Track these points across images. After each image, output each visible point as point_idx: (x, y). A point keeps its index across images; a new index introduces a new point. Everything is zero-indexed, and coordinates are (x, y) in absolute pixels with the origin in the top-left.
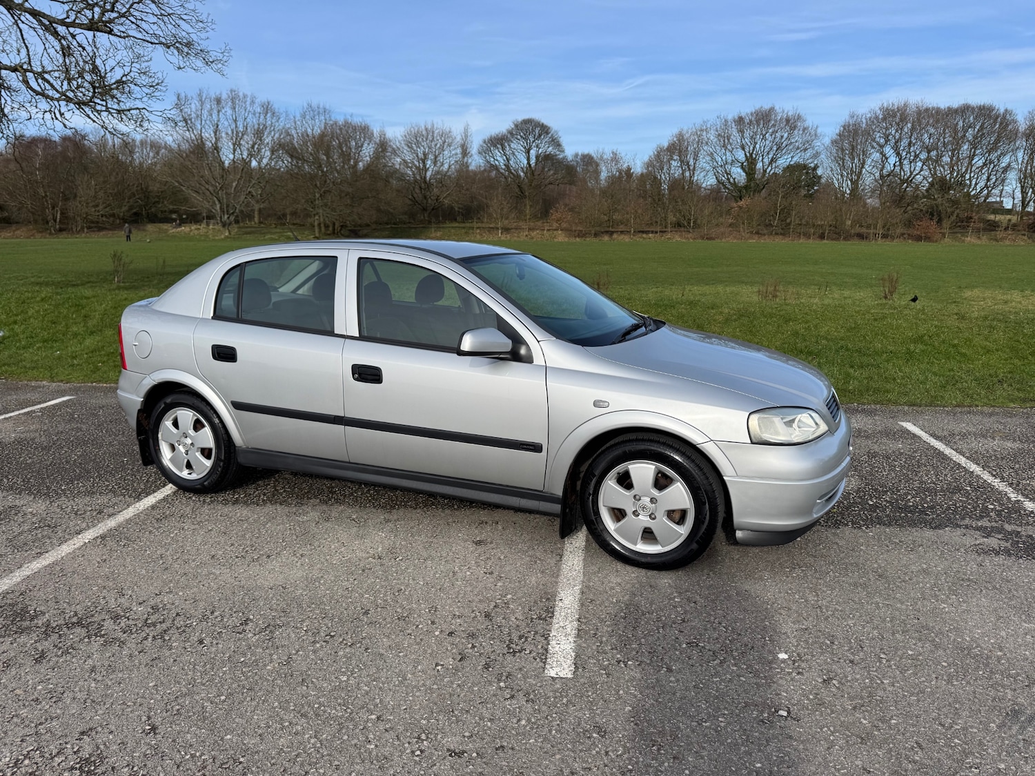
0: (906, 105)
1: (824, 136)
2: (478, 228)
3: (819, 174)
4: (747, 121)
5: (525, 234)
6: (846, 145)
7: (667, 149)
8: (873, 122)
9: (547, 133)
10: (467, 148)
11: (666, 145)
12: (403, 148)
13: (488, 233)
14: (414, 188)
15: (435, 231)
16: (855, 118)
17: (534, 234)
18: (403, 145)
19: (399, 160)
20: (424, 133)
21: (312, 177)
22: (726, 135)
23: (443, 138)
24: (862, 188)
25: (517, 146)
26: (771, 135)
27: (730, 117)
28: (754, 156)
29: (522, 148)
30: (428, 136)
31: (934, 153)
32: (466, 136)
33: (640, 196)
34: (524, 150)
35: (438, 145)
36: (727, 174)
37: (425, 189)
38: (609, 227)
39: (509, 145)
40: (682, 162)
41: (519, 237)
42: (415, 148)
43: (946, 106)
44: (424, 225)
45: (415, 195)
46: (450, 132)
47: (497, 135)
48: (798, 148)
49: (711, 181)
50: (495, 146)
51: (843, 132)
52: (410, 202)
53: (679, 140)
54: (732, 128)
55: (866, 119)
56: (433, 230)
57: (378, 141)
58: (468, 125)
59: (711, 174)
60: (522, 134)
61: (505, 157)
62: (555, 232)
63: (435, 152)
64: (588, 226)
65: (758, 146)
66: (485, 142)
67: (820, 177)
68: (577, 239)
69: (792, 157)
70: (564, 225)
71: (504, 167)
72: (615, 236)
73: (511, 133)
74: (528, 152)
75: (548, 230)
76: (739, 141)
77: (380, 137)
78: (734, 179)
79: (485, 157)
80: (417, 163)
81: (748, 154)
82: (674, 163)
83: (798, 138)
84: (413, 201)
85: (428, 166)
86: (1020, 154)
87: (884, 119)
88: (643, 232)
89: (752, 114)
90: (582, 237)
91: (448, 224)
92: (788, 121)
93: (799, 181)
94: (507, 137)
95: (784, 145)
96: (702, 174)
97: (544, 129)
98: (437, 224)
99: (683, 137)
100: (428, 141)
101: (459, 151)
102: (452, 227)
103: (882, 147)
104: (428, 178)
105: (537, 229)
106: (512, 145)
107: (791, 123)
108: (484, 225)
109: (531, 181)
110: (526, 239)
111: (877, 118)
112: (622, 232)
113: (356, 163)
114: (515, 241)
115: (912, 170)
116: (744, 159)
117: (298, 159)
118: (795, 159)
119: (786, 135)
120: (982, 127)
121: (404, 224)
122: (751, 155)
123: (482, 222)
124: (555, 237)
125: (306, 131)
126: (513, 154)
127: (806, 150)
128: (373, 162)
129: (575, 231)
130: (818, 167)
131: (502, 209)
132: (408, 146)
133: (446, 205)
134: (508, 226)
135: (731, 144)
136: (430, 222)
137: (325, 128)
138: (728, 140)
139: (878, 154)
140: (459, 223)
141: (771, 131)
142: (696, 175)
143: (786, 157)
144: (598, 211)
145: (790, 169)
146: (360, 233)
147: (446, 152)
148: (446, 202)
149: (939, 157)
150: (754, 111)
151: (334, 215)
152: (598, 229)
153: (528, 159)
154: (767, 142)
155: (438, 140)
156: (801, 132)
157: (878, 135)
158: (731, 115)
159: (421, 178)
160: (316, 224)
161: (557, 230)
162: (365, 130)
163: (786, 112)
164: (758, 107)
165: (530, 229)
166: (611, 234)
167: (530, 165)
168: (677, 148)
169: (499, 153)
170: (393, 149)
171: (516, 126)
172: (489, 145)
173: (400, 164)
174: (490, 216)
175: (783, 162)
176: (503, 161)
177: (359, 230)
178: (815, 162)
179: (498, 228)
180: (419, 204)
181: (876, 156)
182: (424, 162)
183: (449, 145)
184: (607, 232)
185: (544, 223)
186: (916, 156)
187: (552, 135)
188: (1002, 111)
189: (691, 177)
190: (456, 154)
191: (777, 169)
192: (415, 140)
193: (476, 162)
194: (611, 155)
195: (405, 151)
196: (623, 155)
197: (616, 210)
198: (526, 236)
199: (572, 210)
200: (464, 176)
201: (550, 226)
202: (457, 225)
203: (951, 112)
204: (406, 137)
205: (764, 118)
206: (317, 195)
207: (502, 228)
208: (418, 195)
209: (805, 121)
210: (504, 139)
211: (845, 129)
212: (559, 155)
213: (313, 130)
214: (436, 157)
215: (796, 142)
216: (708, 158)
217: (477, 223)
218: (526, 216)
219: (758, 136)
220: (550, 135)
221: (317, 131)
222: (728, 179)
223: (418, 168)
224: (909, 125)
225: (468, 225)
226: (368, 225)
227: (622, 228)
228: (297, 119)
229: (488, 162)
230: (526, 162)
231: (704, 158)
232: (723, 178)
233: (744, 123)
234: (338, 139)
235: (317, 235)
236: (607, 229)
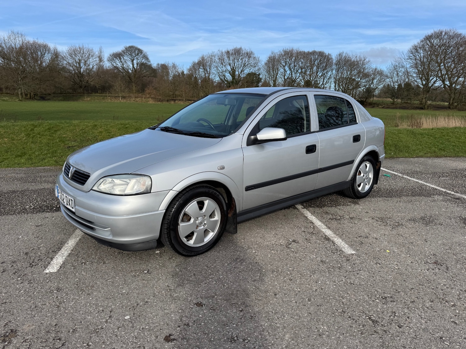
0: (292, 50)
1: (262, 61)
2: (109, 96)
3: (261, 78)
4: (231, 53)
5: (133, 99)
6: (271, 66)
7: (197, 63)
8: (280, 56)
9: (142, 53)
10: (101, 58)
11: (197, 61)
12: (67, 56)
13: (114, 99)
14: (74, 76)
15: (87, 97)
16: (274, 54)
17: (138, 99)
18: (68, 55)
19: (65, 62)
20: (78, 50)
21: (17, 69)
22: (222, 59)
23: (89, 53)
24: (277, 83)
25: (127, 58)
26: (241, 60)
27: (224, 51)
28: (234, 69)
29: (129, 59)
30: (80, 51)
31: (303, 70)
32: (101, 52)
33: (186, 84)
34: (130, 60)
35: (86, 56)
36: (224, 76)
37: (80, 77)
38: (173, 97)
39: (123, 58)
40: (204, 70)
41: (130, 101)
42: (74, 57)
43: (308, 51)
44: (81, 95)
45: (75, 80)
46: (92, 50)
47: (117, 53)
48: (252, 66)
49: (217, 79)
50: (116, 58)
51: (269, 60)
52: (74, 84)
53: (202, 60)
54: (225, 56)
55: (278, 55)
56: (86, 97)
57: (53, 52)
58: (101, 47)
59: (217, 75)
60: (129, 53)
61: (121, 63)
62: (148, 99)
63: (85, 59)
64: (164, 97)
65: (236, 64)
66: (111, 56)
67: (261, 79)
68: (159, 103)
69: (250, 70)
70: (153, 96)
71: (121, 68)
72: (176, 101)
73: (123, 51)
74: (133, 61)
75: (145, 98)
76: (228, 62)
77: (54, 51)
78: (227, 78)
79: (111, 63)
80: (75, 64)
81: (232, 68)
82: (201, 70)
83: (252, 61)
84: (73, 82)
85: (81, 66)
86: (334, 72)
87: (285, 55)
88: (189, 100)
89: (232, 50)
90: (161, 102)
91: (94, 94)
92: (247, 54)
93: (253, 80)
94: (122, 54)
95: (246, 64)
96: (214, 76)
97: (140, 51)
98: (87, 94)
99: (204, 58)
100: (81, 54)
101: (98, 59)
102: (96, 96)
103: (284, 66)
104: (82, 72)
105: (139, 97)
106: (124, 58)
107: (249, 55)
108: (112, 95)
109: (135, 75)
110: (134, 102)
111: (282, 54)
112: (180, 100)
113: (41, 63)
114: (128, 103)
115: (296, 76)
116: (230, 70)
117: (7, 59)
118: (251, 71)
119: (247, 60)
120: (320, 60)
121: (70, 94)
122: (233, 68)
123: (111, 94)
124: (148, 101)
125: (11, 45)
126: (125, 62)
127: (255, 67)
128: (51, 63)
129: (158, 99)
130: (260, 74)
131: (121, 87)
132: (70, 56)
133: (92, 85)
134: (125, 96)
135: (225, 63)
136: (84, 93)
137: (22, 44)
138: (224, 61)
139: (283, 70)
140: (100, 93)
141: (241, 58)
142: (210, 76)
143: (247, 70)
144: (168, 90)
145: (249, 75)
146: (46, 98)
147: (90, 60)
148: (92, 83)
149: (306, 71)
150: (233, 49)
151: (29, 89)
152: (168, 98)
153: (133, 65)
154: (240, 63)
155: (86, 54)
156: (253, 59)
157: (282, 61)
158: (224, 50)
159: (78, 71)
160: (20, 93)
161: (149, 98)
162: (45, 47)
163: (246, 50)
164: (235, 47)
165: (135, 97)
166: (175, 100)
167: (134, 67)
168: (202, 63)
169: (118, 61)
170: (62, 56)
171: (126, 49)
172: (113, 57)
173: (66, 64)
174: (115, 90)
175: (247, 71)
176: (120, 65)
177: (45, 97)
178: (259, 72)
179: (119, 97)
180: (78, 84)
181: (282, 70)
182: (79, 64)
183: (92, 56)
184: (173, 100)
185: (142, 94)
186: (297, 71)
187: (144, 54)
188: (327, 54)
189: (209, 77)
190: (96, 61)
191: (244, 75)
192: (74, 53)
193: (107, 65)
194: (172, 65)
195: (69, 58)
196: (178, 65)
197: (176, 90)
198: (134, 100)
199: (155, 89)
200: (101, 72)
201: (146, 96)
202: (98, 94)
203: (309, 54)
204: (68, 51)
205: (238, 52)
206: (20, 79)
207: (121, 97)
208: (77, 80)
209: (254, 54)
210: (120, 54)
211: (270, 58)
212: (148, 63)
213: (15, 45)
214: (85, 62)
215: (251, 63)
216: (215, 69)
217: (109, 94)
218: (133, 91)
219: (236, 60)
220: (143, 54)
221: (18, 46)
222: (224, 78)
223: (76, 67)
224: (294, 58)
225: (104, 95)
226: (50, 94)
227: (180, 98)
228: (5, 39)
229: (113, 65)
230: (132, 66)
231: (214, 68)
232: (222, 78)
233: (229, 54)
234: (30, 50)
235: (21, 99)
236: (173, 99)
